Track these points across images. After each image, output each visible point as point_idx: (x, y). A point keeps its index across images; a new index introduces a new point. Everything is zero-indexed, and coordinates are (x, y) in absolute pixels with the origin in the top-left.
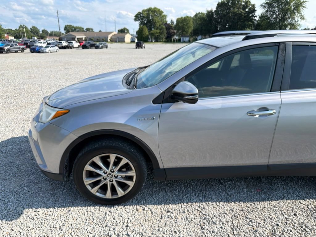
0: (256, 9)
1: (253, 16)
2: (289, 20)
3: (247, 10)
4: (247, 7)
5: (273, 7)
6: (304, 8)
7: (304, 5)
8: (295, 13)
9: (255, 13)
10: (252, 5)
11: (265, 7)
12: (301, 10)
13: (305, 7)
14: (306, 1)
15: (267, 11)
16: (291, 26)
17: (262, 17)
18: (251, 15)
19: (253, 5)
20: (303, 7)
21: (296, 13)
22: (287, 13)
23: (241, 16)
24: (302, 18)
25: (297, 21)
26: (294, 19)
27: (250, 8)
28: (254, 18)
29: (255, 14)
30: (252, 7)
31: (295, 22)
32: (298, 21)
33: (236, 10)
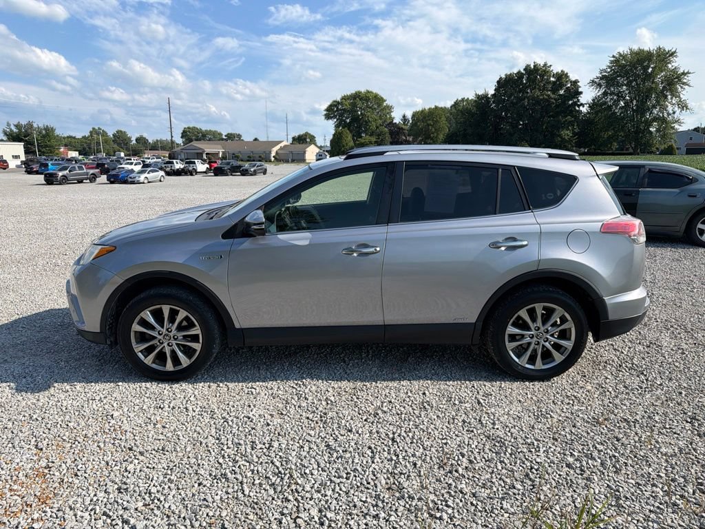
0: (580, 90)
1: (575, 104)
2: (655, 111)
3: (562, 92)
4: (561, 86)
5: (619, 85)
6: (686, 87)
7: (685, 81)
8: (666, 97)
9: (579, 98)
10: (571, 82)
11: (599, 85)
12: (680, 89)
13: (688, 85)
14: (688, 73)
15: (605, 94)
16: (660, 122)
17: (595, 105)
18: (570, 102)
19: (575, 83)
20: (684, 83)
21: (669, 97)
22: (648, 97)
23: (550, 104)
24: (683, 106)
25: (671, 112)
26: (664, 108)
27: (567, 88)
28: (577, 108)
29: (578, 100)
30: (571, 85)
31: (669, 114)
32: (674, 113)
33: (537, 93)
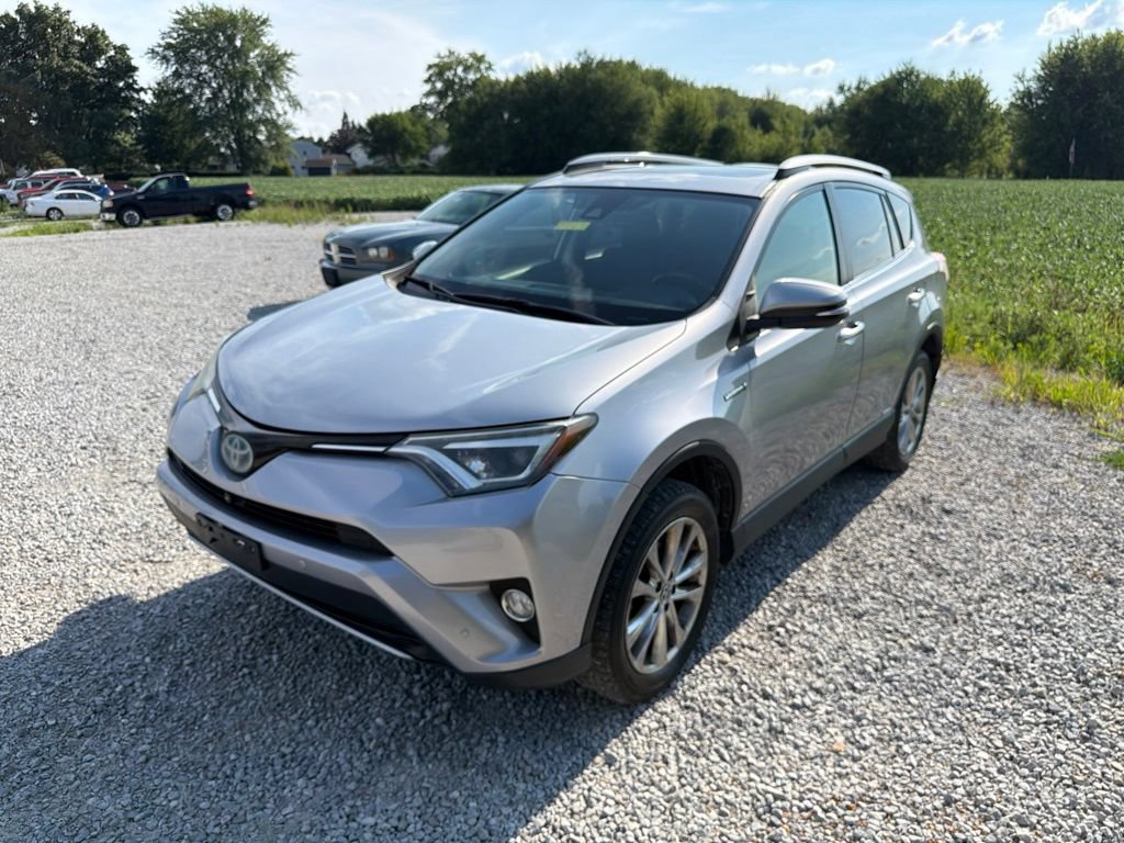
0: (134, 63)
1: (129, 87)
2: (259, 109)
3: (100, 64)
4: (100, 52)
5: (196, 62)
6: (292, 75)
7: (289, 66)
8: (269, 87)
9: (135, 78)
10: (115, 47)
11: (165, 59)
13: (295, 72)
14: (291, 54)
15: (177, 75)
16: (269, 127)
17: (161, 92)
18: (121, 84)
19: (122, 50)
20: (289, 70)
21: (273, 89)
22: (244, 86)
23: (85, 84)
24: (295, 104)
25: (281, 112)
26: (270, 105)
27: (110, 57)
28: (136, 96)
29: (135, 82)
30: (116, 53)
31: (279, 115)
32: (285, 113)
33: (56, 61)
